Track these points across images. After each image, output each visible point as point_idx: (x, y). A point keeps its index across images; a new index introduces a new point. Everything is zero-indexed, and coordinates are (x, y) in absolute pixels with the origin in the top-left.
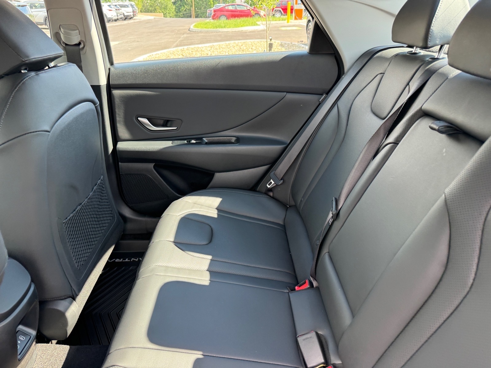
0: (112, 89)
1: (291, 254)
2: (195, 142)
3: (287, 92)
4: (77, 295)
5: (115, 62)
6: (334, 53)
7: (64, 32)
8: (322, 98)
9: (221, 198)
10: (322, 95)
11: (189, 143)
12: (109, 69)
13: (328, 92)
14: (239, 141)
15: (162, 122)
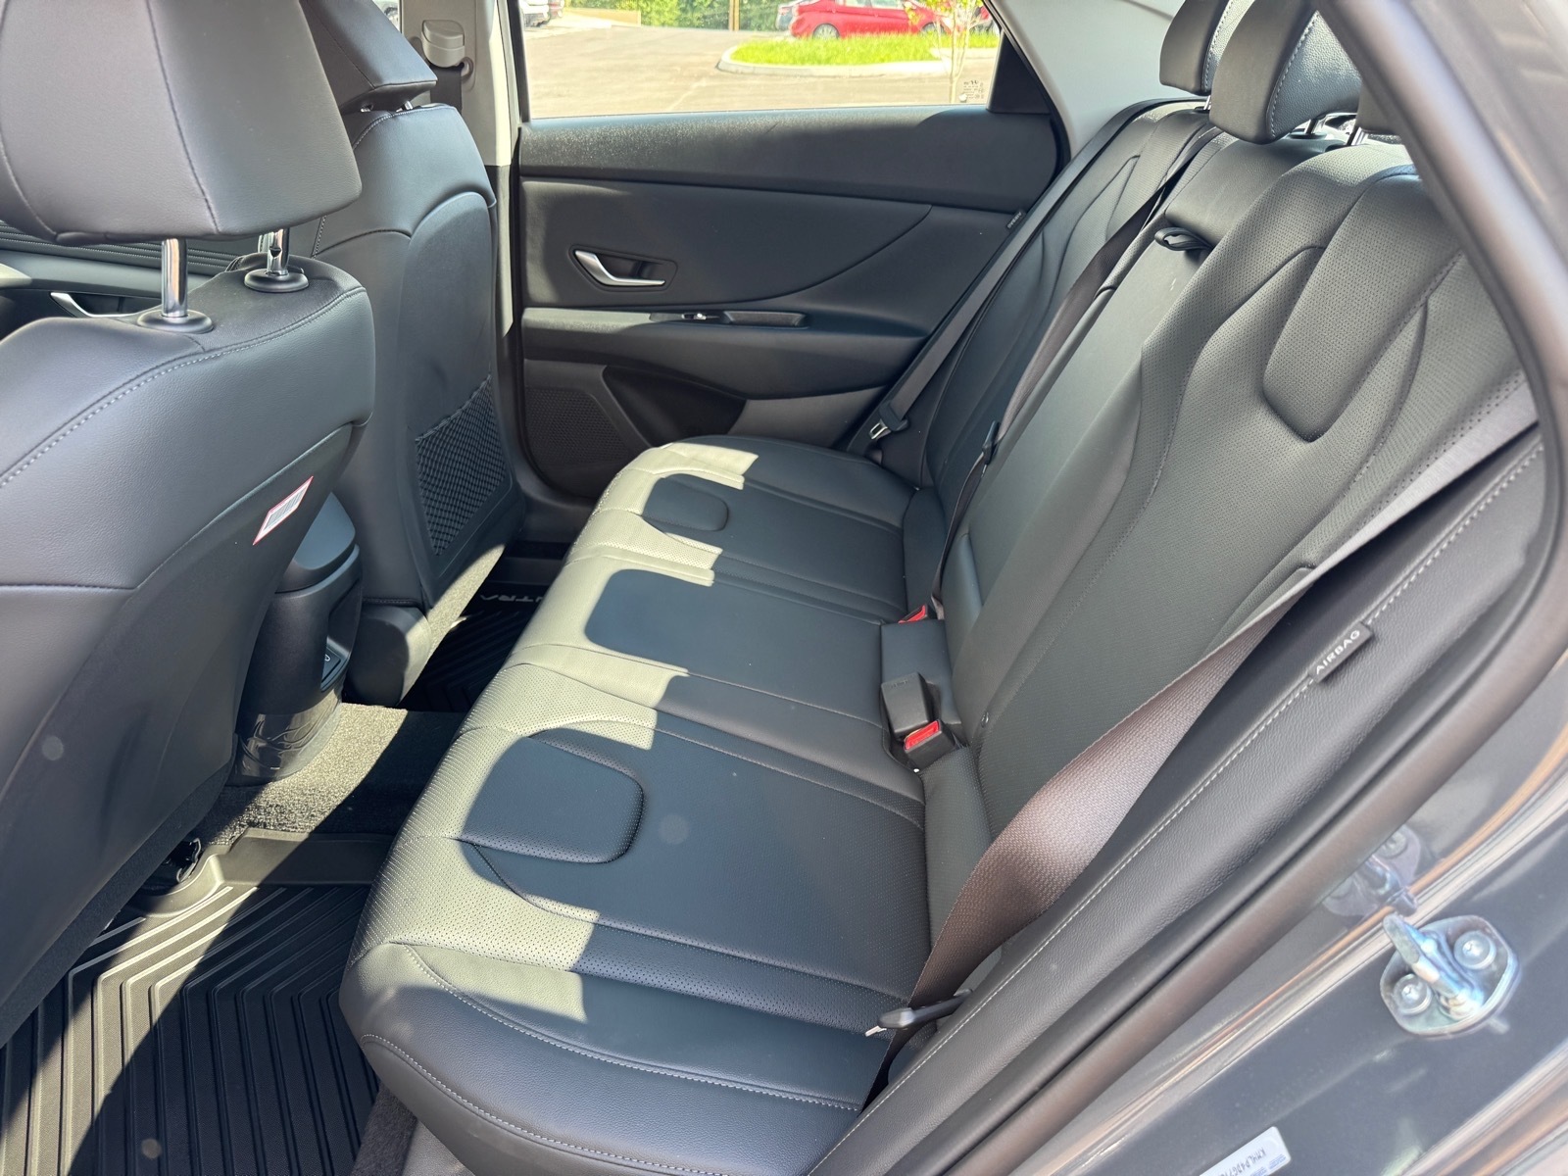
0: (521, 178)
1: (905, 580)
2: (704, 318)
3: (935, 204)
4: (431, 608)
5: (533, 115)
6: (1047, 112)
7: (432, 36)
8: (1014, 221)
9: (755, 453)
10: (1014, 213)
11: (691, 320)
12: (520, 129)
13: (1029, 208)
14: (810, 321)
15: (629, 266)
